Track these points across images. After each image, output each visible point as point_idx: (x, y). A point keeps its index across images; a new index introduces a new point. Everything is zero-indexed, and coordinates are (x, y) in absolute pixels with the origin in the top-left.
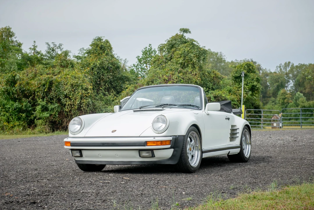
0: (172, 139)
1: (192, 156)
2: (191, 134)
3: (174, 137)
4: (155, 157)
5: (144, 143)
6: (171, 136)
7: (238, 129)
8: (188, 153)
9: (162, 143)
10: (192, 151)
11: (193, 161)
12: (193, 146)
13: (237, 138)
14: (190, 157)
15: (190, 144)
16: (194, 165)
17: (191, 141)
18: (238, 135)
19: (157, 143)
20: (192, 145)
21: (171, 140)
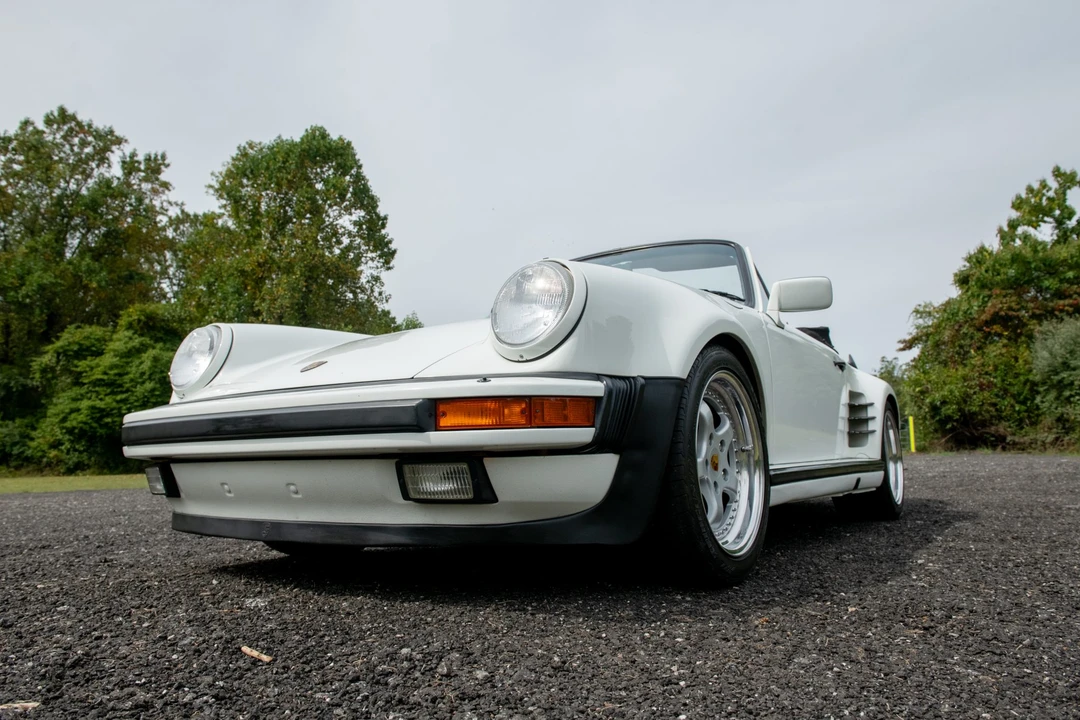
0: (601, 393)
1: (726, 499)
2: (716, 385)
3: (621, 384)
4: (496, 500)
5: (416, 408)
6: (598, 377)
7: (872, 404)
8: (703, 481)
9: (535, 409)
10: (724, 471)
11: (728, 521)
12: (726, 449)
13: (870, 437)
14: (714, 504)
15: (711, 437)
16: (734, 542)
17: (717, 422)
18: (872, 426)
19: (498, 413)
20: (722, 443)
21: (597, 399)
